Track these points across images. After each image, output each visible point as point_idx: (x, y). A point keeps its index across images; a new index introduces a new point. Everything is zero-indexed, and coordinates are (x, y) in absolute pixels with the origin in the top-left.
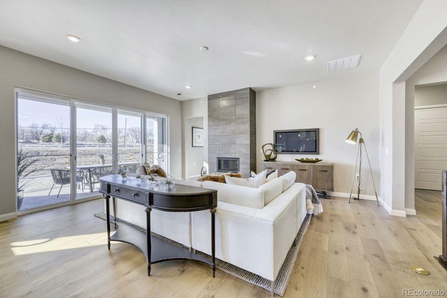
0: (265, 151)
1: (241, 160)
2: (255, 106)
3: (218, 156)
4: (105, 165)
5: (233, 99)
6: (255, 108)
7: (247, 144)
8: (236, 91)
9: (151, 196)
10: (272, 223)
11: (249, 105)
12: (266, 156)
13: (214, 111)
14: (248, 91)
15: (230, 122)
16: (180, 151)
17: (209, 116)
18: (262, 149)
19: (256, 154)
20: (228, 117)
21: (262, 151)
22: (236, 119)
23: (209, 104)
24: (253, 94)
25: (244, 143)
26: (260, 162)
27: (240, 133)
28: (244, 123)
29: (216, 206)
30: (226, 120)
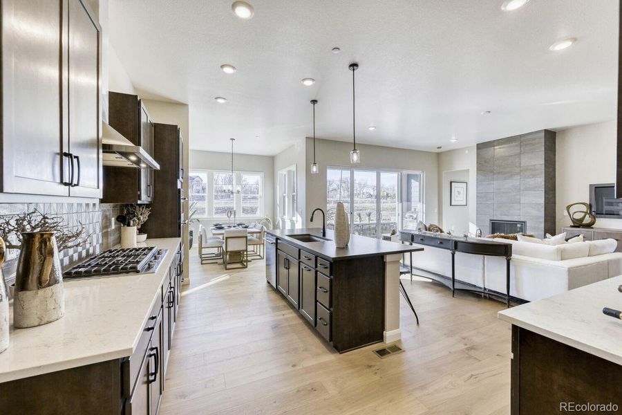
0: (571, 214)
1: (528, 224)
2: (555, 151)
3: (492, 218)
4: (371, 222)
5: (516, 146)
6: (555, 155)
7: (539, 204)
8: (521, 136)
9: (456, 243)
10: (567, 269)
11: (544, 152)
12: (574, 220)
13: (486, 162)
14: (543, 134)
15: (511, 176)
16: (436, 210)
17: (479, 169)
18: (566, 211)
19: (555, 217)
20: (508, 169)
21: (566, 213)
22: (521, 171)
23: (477, 154)
24: (551, 137)
25: (534, 202)
26: (563, 228)
27: (527, 189)
28: (534, 176)
29: (511, 255)
30: (505, 173)
